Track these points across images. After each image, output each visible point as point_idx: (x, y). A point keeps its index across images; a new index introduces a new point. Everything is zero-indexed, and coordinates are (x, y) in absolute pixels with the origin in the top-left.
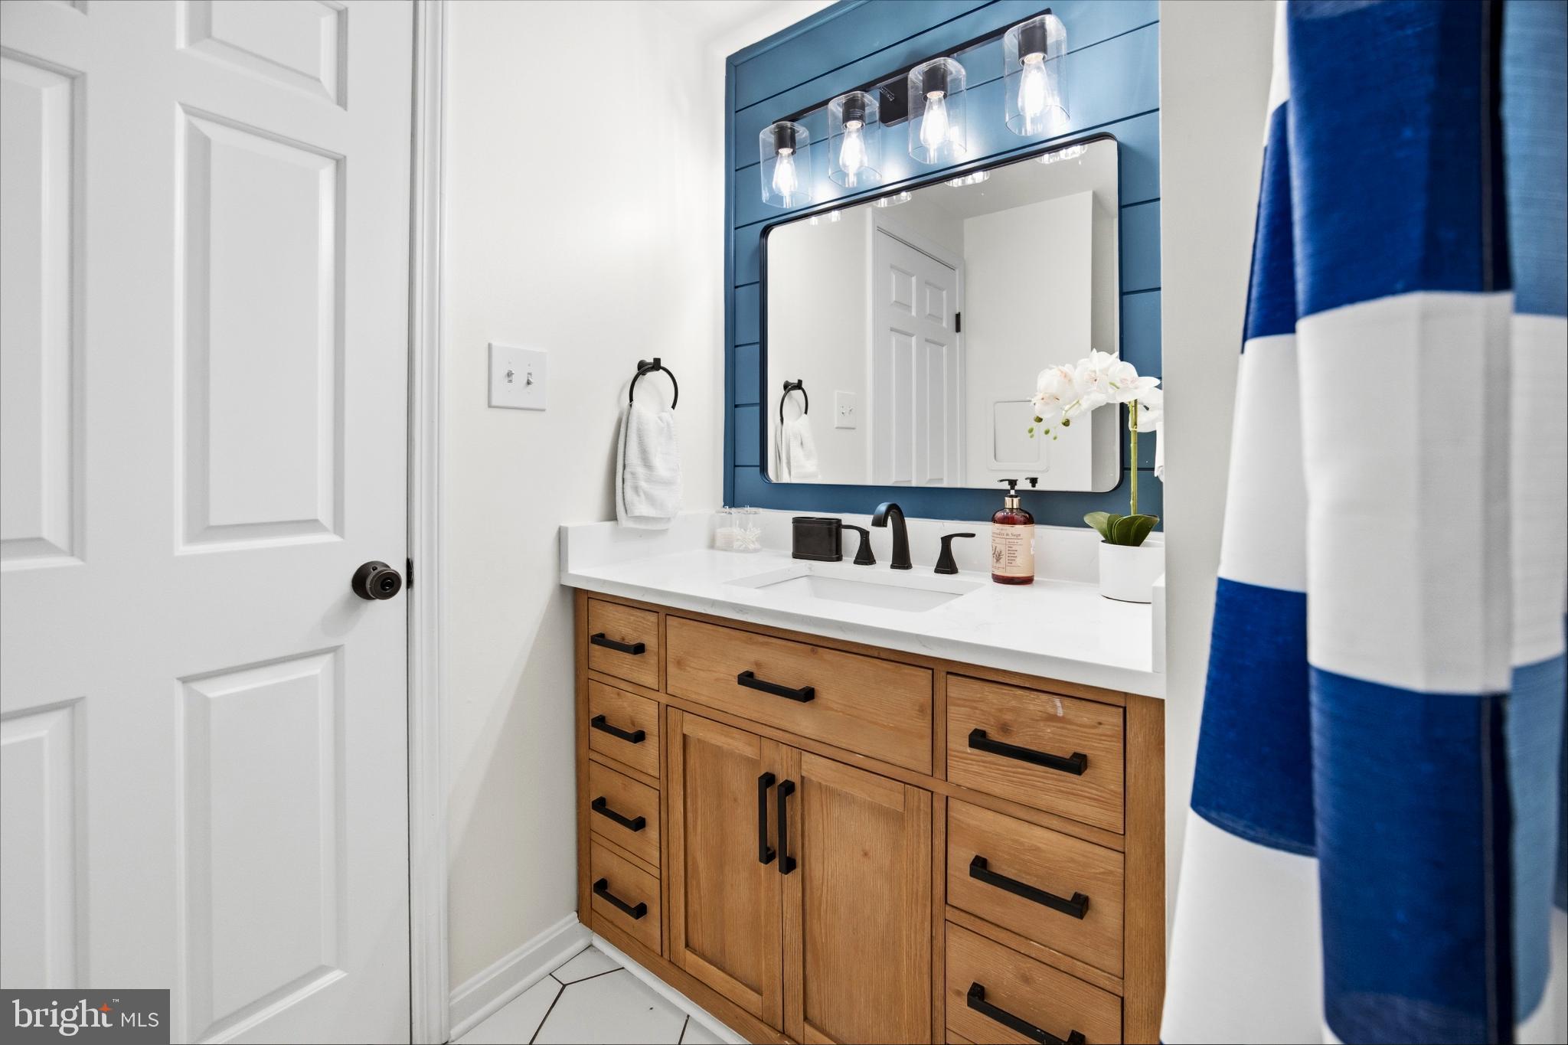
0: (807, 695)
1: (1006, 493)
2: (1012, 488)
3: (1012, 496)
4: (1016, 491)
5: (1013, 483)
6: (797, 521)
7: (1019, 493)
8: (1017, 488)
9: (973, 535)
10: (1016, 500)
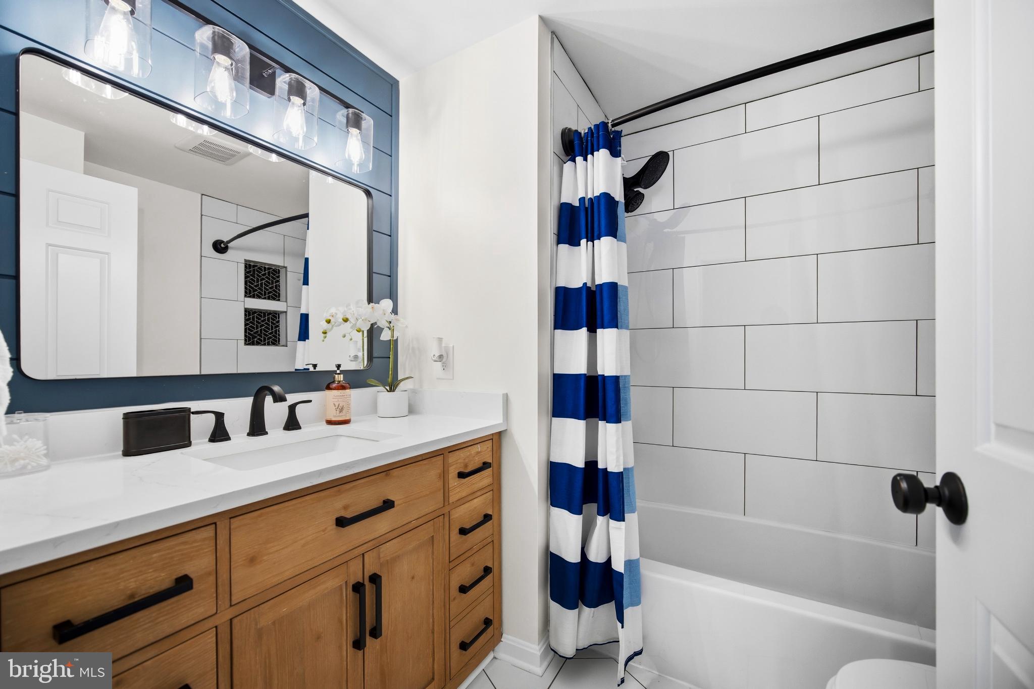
0: (388, 505)
1: (335, 372)
2: (338, 369)
3: (339, 374)
4: (340, 371)
5: (339, 366)
6: (127, 416)
7: (343, 372)
8: (341, 369)
9: (310, 401)
10: (342, 375)
